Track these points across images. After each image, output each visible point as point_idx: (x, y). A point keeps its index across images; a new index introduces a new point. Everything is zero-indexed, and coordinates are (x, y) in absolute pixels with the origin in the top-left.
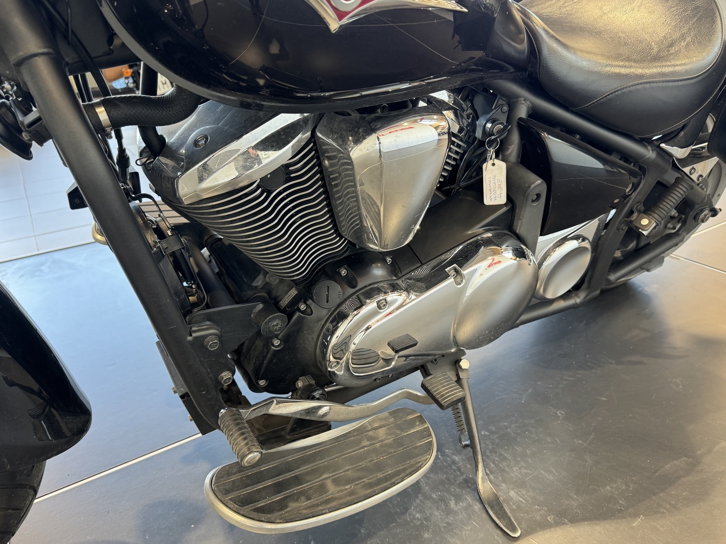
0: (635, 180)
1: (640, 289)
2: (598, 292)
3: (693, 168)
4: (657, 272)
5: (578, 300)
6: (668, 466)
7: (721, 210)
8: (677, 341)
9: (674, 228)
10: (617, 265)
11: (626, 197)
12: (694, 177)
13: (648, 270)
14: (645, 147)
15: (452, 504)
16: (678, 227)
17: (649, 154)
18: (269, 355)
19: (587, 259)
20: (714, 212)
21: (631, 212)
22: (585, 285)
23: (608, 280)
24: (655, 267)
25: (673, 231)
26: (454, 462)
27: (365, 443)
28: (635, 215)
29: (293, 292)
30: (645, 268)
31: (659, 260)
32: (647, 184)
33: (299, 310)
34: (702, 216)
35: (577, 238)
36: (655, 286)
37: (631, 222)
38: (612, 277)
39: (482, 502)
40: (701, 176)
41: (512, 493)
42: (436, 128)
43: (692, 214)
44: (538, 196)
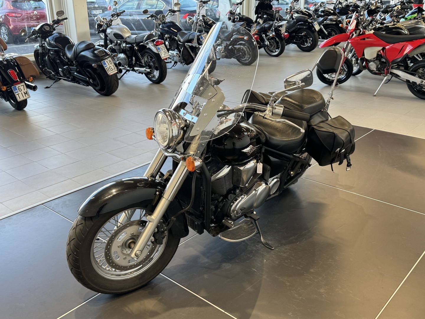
0: (288, 162)
1: (292, 190)
2: (282, 192)
3: (302, 156)
4: (296, 184)
5: (277, 194)
6: (303, 233)
7: (311, 164)
8: (304, 204)
9: (300, 171)
10: (286, 183)
11: (287, 167)
12: (303, 158)
13: (294, 184)
14: (290, 155)
15: (257, 246)
16: (301, 170)
17: (291, 156)
18: (217, 212)
19: (279, 183)
20: (310, 165)
21: (288, 170)
22: (278, 190)
23: (284, 188)
24: (296, 183)
25: (299, 172)
26: (254, 238)
27: (243, 228)
28: (289, 171)
29: (222, 198)
30: (293, 183)
31: (296, 180)
32: (291, 163)
33: (224, 201)
34: (306, 167)
35: (276, 178)
36: (296, 188)
37: (289, 173)
38: (285, 187)
39: (263, 244)
40: (304, 157)
41: (270, 242)
42: (254, 162)
43: (304, 167)
44: (269, 170)
